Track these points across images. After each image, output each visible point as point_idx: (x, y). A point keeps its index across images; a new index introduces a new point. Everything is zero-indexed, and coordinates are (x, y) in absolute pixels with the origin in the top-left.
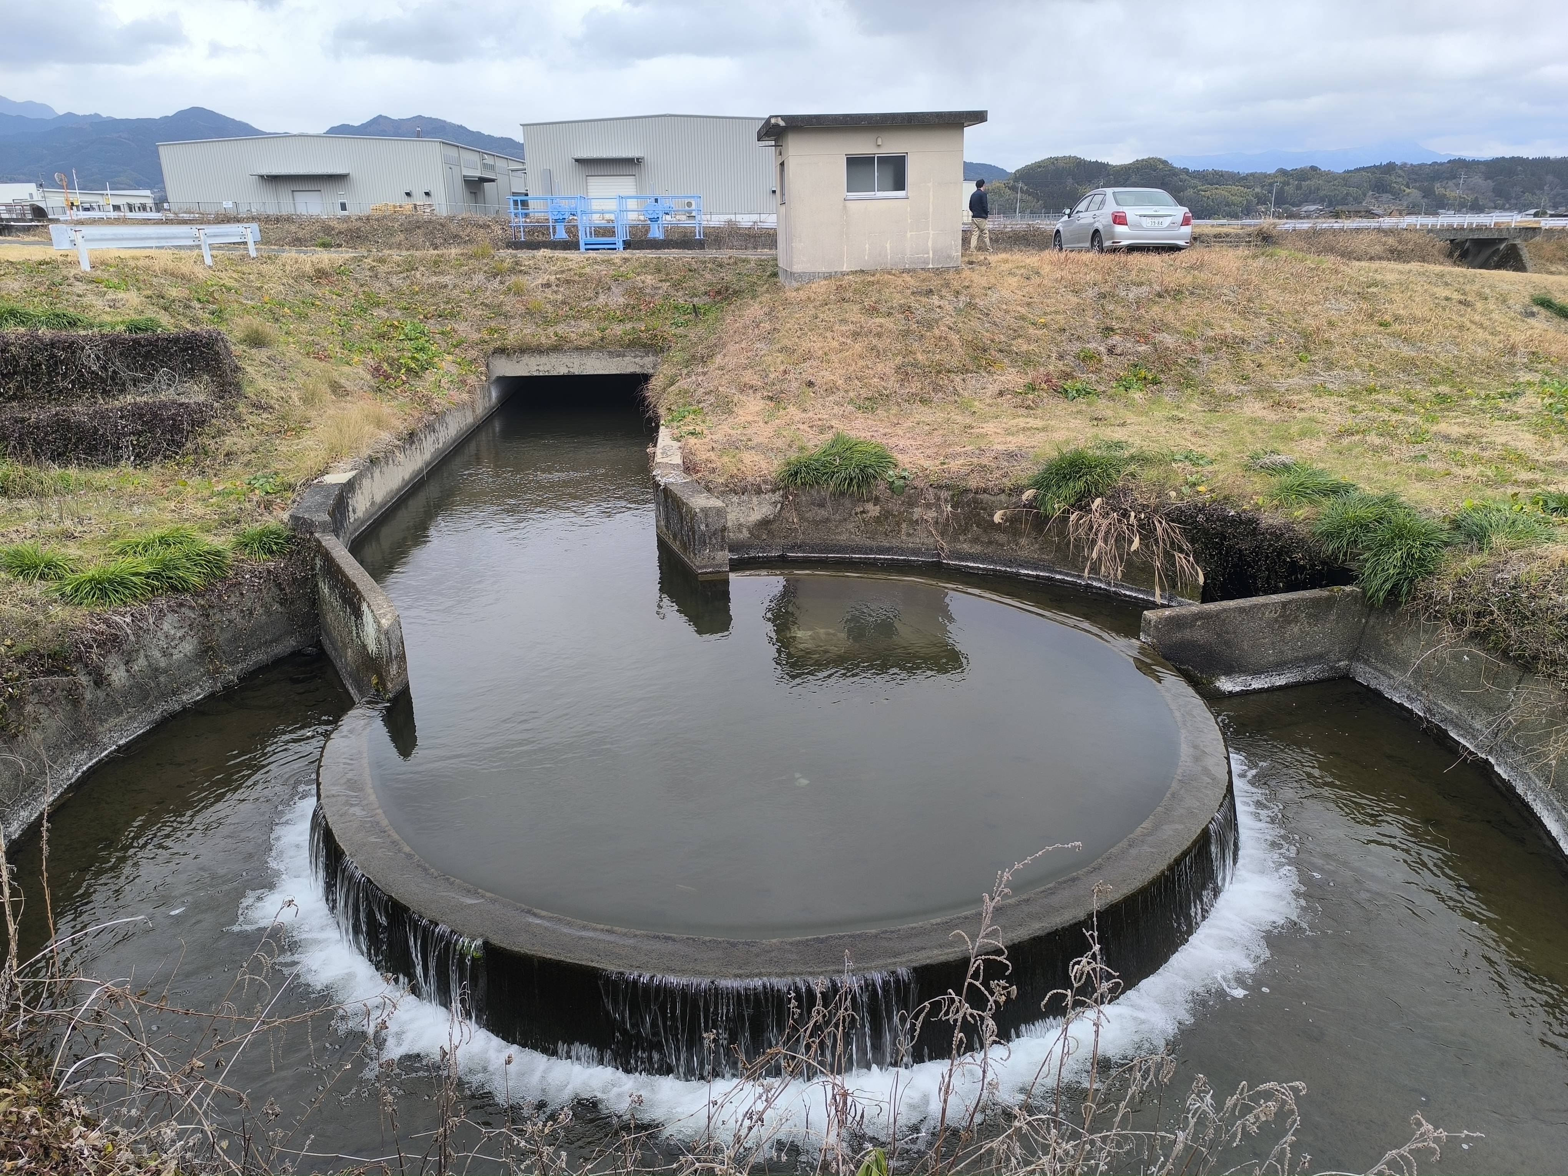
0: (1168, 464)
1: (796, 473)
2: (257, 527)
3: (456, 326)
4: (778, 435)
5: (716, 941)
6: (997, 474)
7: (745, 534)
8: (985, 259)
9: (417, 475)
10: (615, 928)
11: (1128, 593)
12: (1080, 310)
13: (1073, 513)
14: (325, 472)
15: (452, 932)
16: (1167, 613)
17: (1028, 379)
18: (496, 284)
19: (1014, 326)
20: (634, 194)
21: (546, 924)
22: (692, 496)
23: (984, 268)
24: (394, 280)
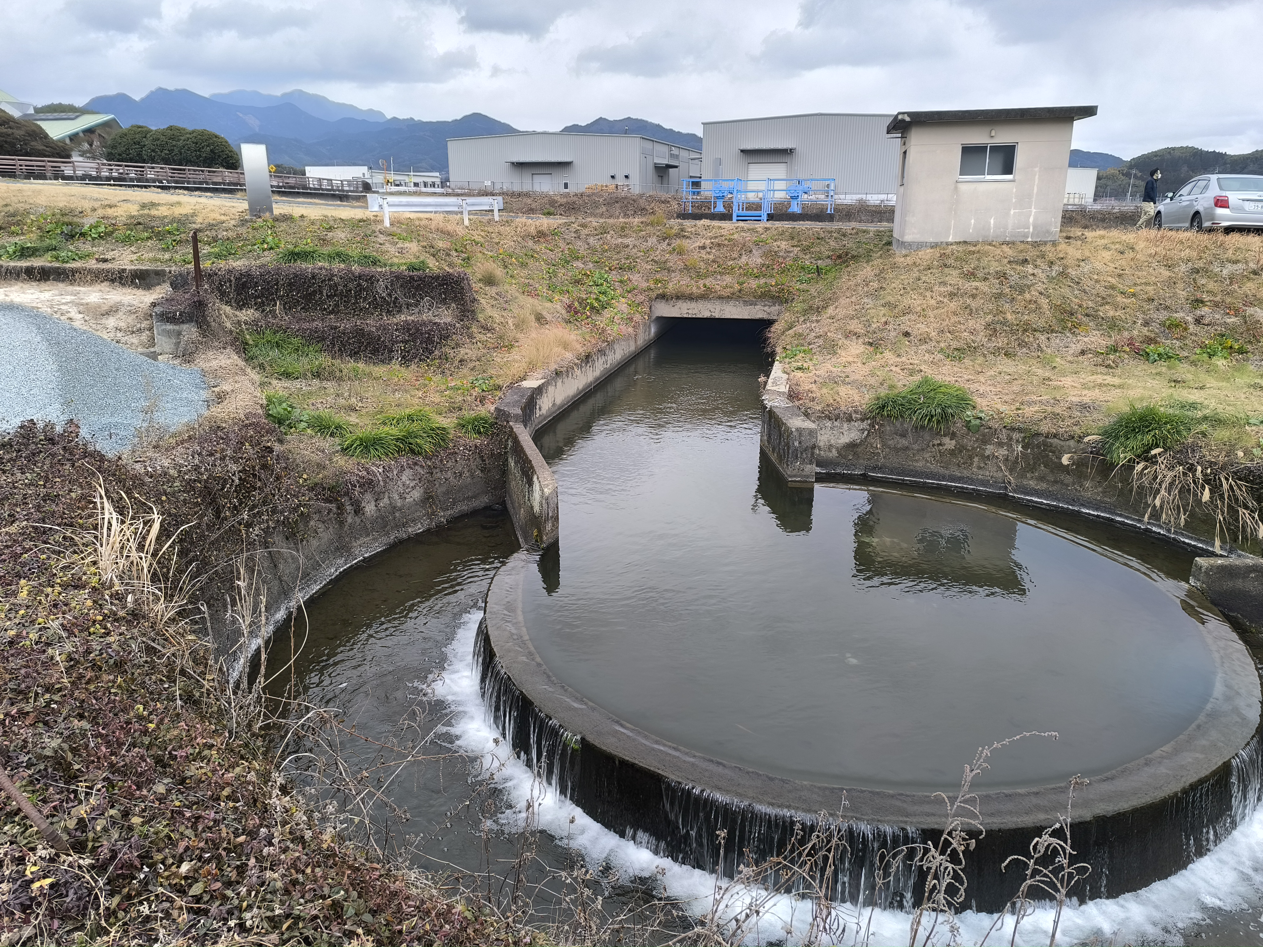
0: (1242, 426)
1: (884, 407)
2: (473, 414)
3: (631, 277)
4: (873, 375)
5: (757, 773)
6: (1069, 422)
7: (834, 453)
8: (1083, 235)
9: (588, 387)
10: (680, 747)
11: (1187, 541)
12: (1171, 283)
13: (1138, 463)
14: (523, 379)
15: (560, 726)
16: (1219, 562)
17: (1111, 342)
18: (664, 245)
19: (1103, 294)
20: (785, 177)
21: (631, 734)
22: (790, 418)
23: (1079, 242)
24: (591, 240)
